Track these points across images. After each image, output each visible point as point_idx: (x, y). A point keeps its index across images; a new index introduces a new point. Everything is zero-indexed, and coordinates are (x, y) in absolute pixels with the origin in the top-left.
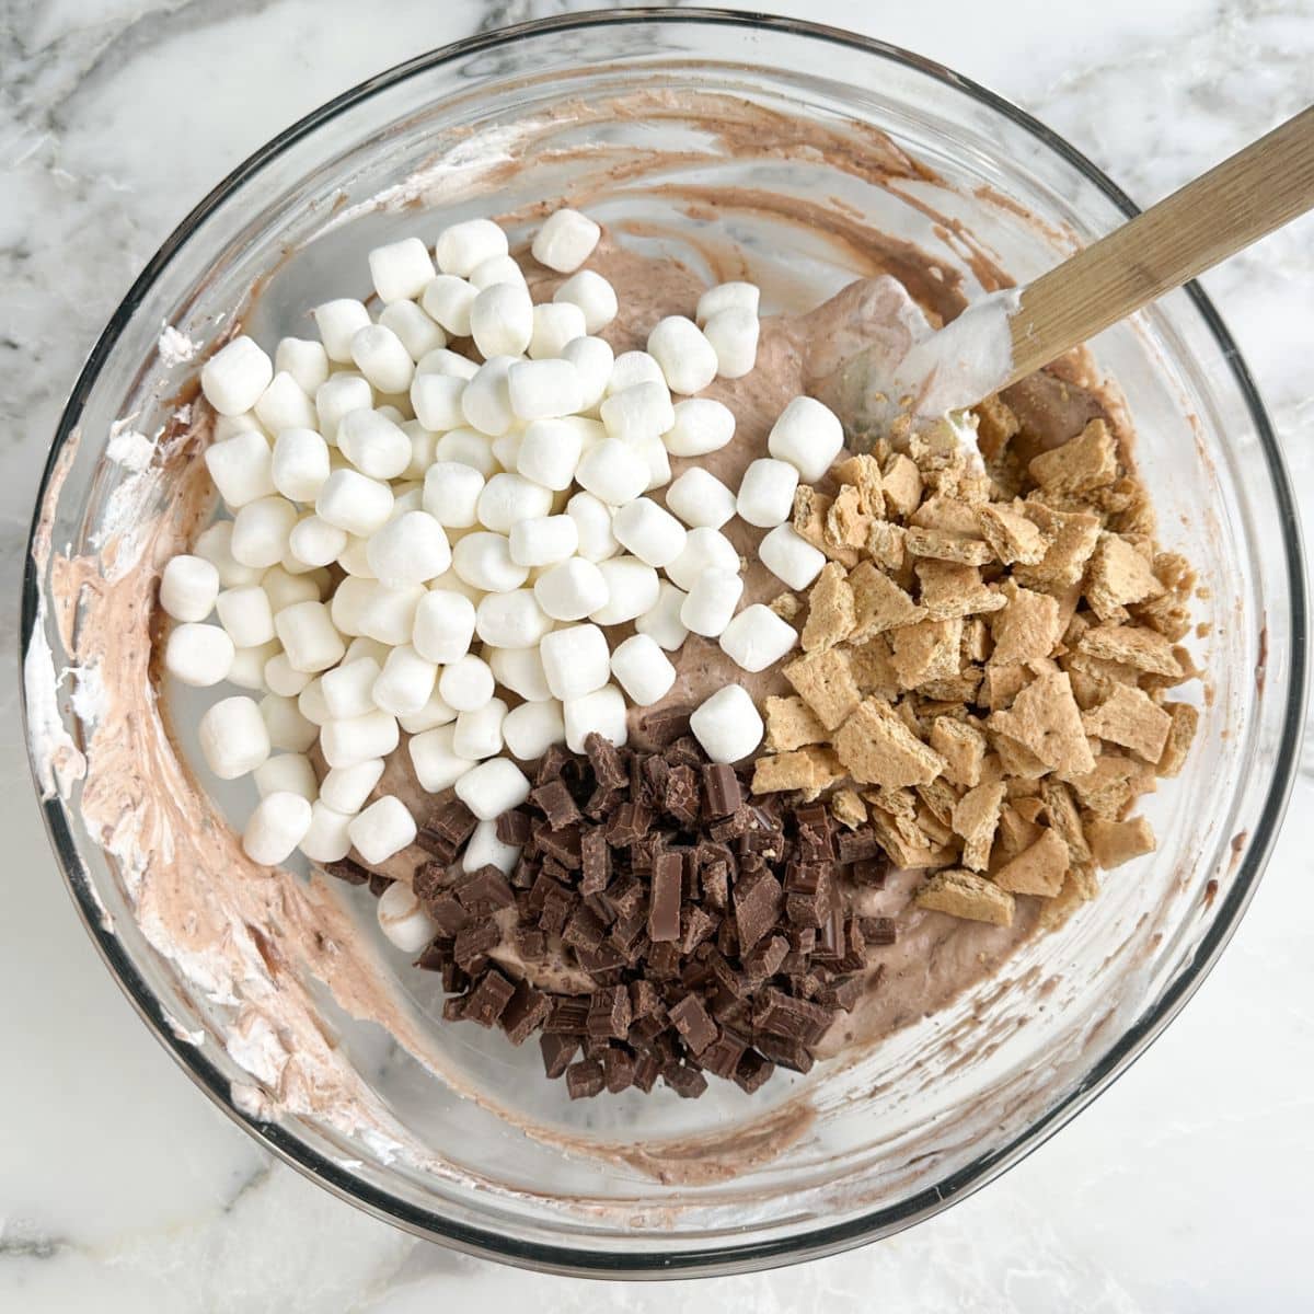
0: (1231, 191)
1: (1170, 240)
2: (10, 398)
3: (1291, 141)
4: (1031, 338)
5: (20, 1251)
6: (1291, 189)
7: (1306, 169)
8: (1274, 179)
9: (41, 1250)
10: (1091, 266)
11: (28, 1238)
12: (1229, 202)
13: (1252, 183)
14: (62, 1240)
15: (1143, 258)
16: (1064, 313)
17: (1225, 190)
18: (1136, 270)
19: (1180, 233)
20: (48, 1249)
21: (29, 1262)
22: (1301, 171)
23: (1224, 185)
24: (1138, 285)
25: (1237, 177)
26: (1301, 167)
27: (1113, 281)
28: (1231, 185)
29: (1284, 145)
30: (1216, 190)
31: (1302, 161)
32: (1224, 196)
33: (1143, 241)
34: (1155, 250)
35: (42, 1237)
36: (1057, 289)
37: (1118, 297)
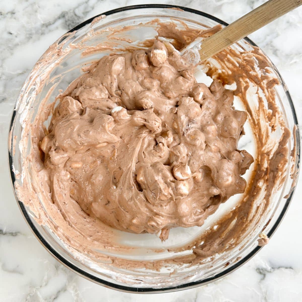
0: (248, 22)
1: (234, 33)
2: (10, 45)
3: (261, 12)
4: (204, 55)
5: (9, 234)
6: (261, 22)
7: (265, 18)
8: (257, 20)
9: (14, 234)
10: (217, 39)
11: (11, 232)
12: (247, 25)
13: (253, 21)
14: (19, 232)
15: (229, 37)
16: (211, 49)
17: (246, 22)
18: (227, 40)
19: (236, 32)
20: (15, 234)
21: (11, 237)
22: (263, 19)
23: (246, 21)
24: (228, 43)
25: (249, 20)
26: (264, 17)
27: (222, 42)
28: (248, 21)
29: (259, 13)
30: (244, 22)
31: (264, 16)
32: (246, 24)
33: (228, 34)
34: (231, 35)
35: (14, 232)
36: (209, 44)
37: (223, 46)
